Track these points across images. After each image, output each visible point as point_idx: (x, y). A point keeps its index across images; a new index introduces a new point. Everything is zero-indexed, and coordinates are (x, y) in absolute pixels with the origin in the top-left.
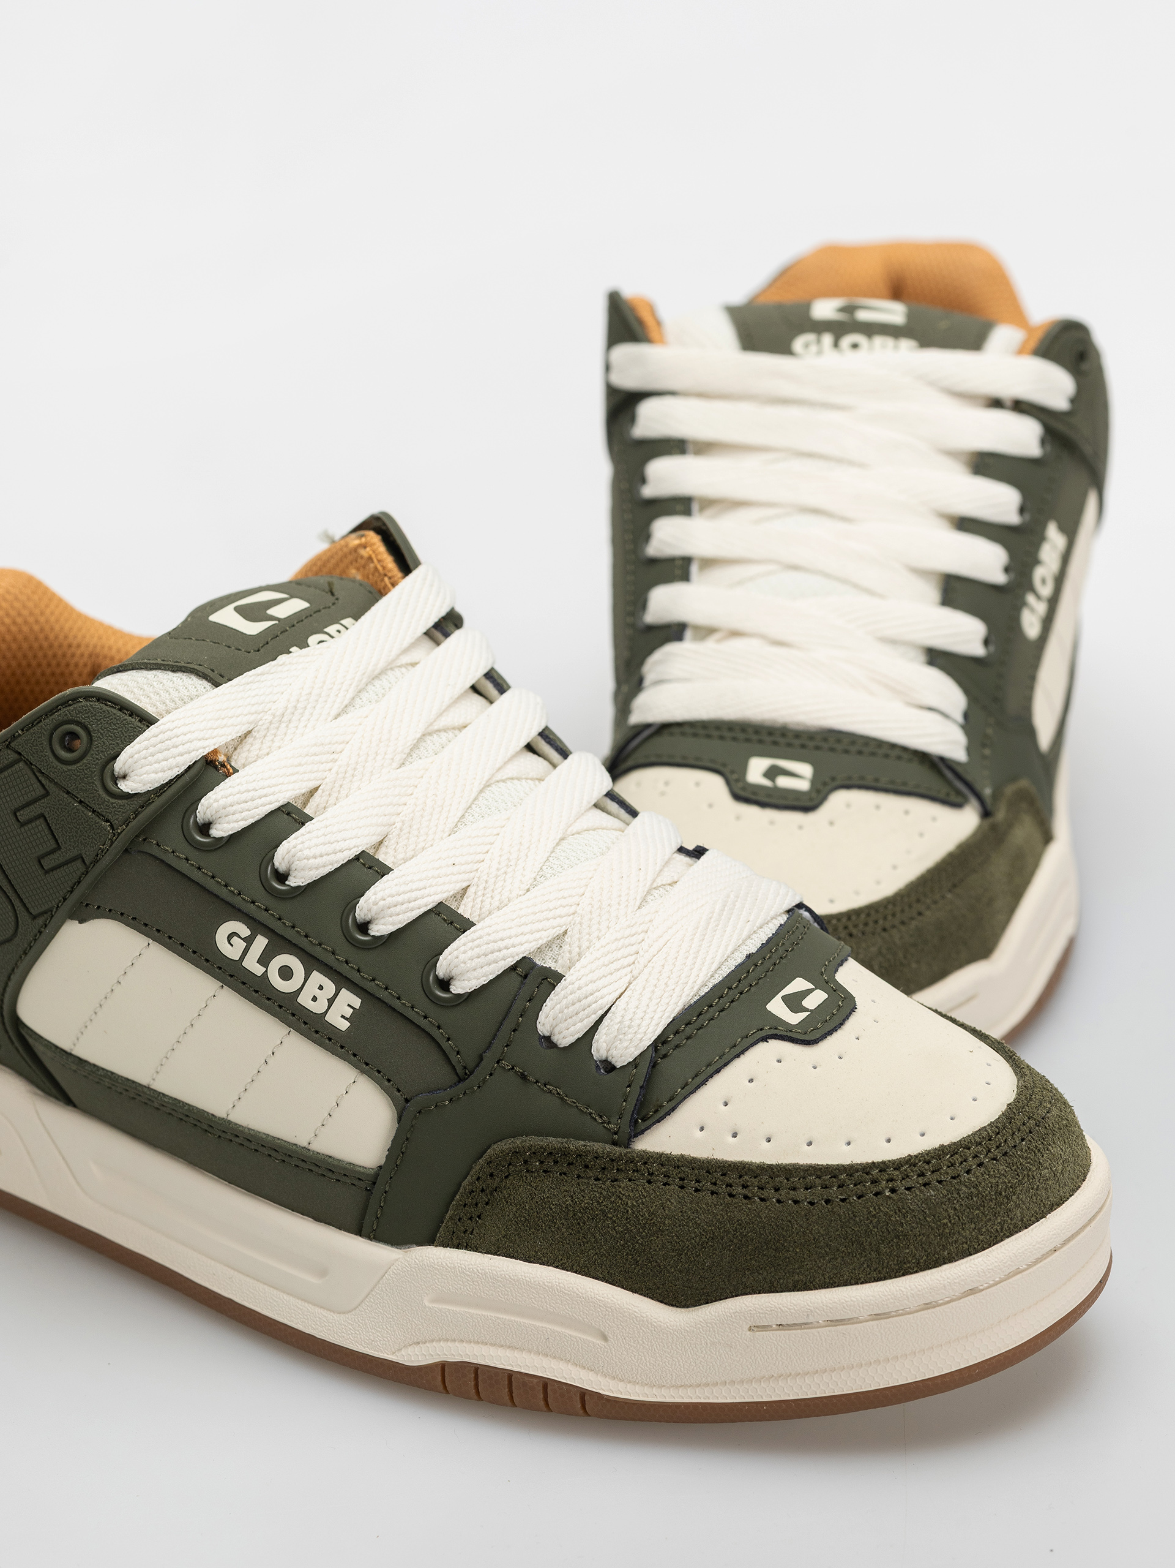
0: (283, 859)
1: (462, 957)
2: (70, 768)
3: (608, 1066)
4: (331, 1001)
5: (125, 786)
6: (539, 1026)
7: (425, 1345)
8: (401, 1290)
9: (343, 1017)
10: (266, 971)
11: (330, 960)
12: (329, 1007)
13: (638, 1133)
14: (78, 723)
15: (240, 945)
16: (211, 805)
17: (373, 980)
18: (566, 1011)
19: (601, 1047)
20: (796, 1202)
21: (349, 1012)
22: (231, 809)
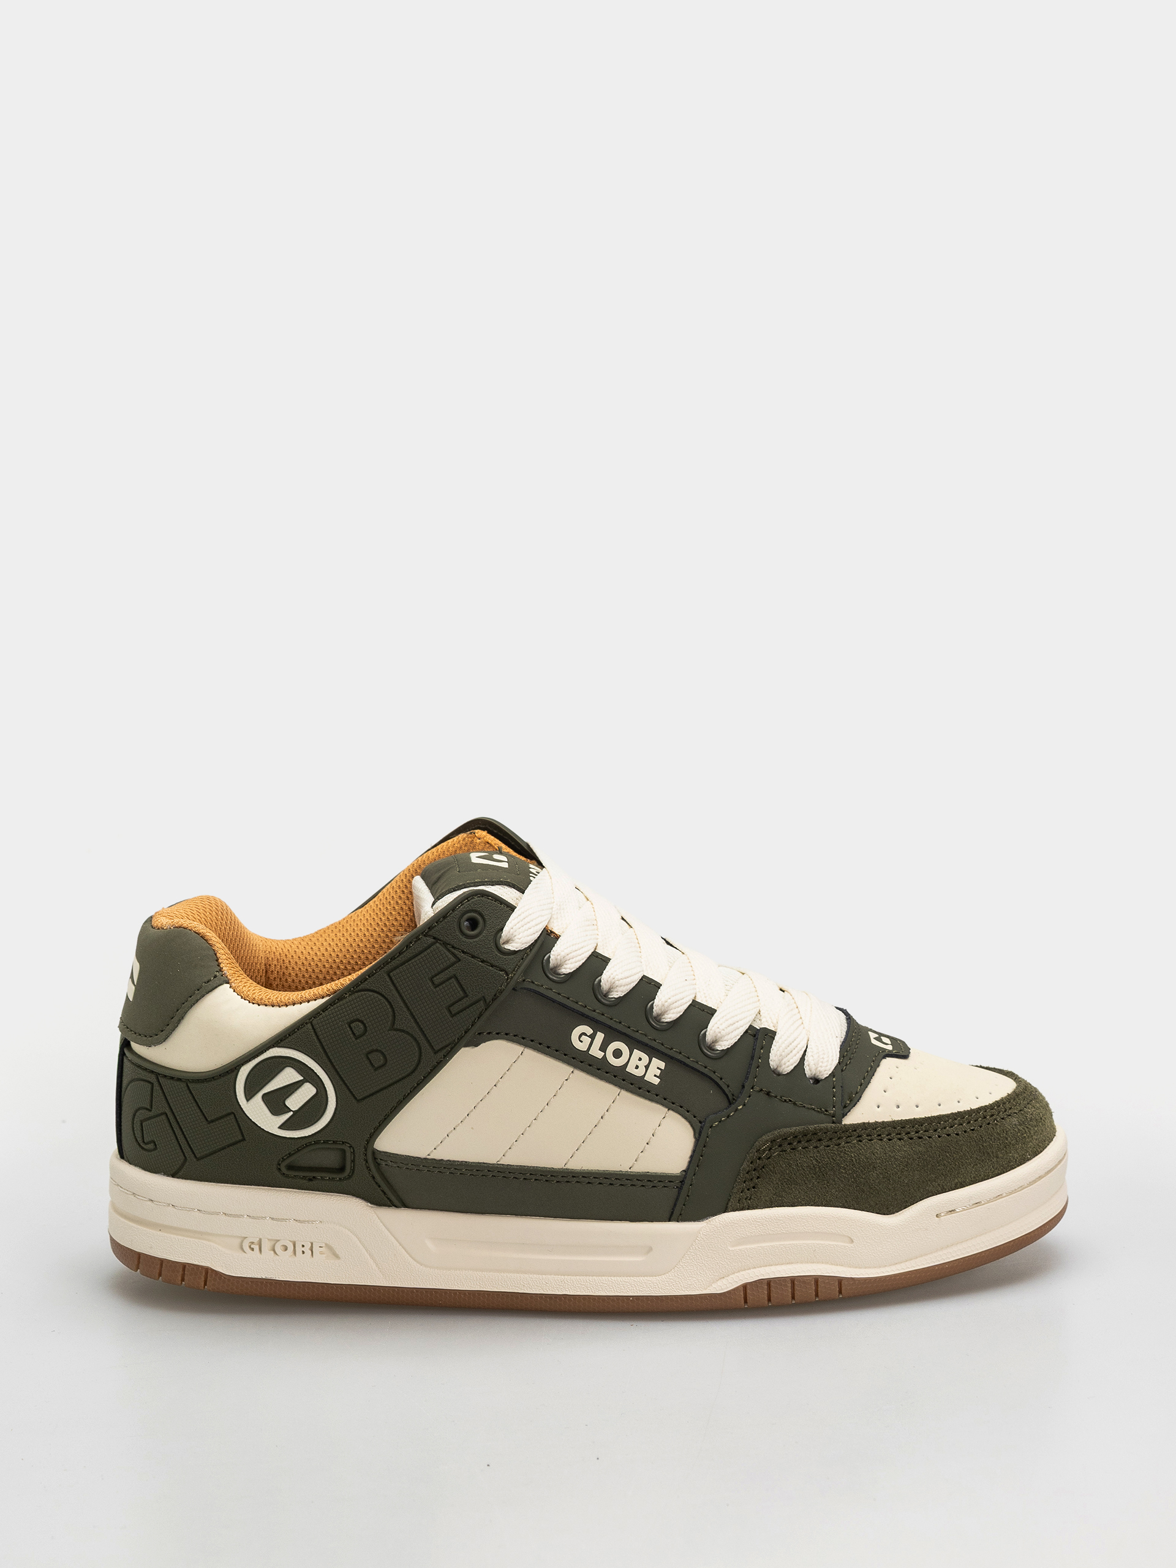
0: (608, 981)
1: (721, 1027)
2: (475, 940)
3: (817, 1081)
4: (647, 1067)
5: (511, 947)
6: (771, 1063)
7: (729, 1277)
8: (711, 1245)
9: (655, 1076)
10: (605, 1055)
11: (645, 1040)
12: (646, 1071)
13: (844, 1115)
14: (475, 911)
15: (587, 1040)
16: (557, 953)
17: (672, 1049)
18: (786, 1050)
19: (810, 1069)
20: (948, 1135)
21: (658, 1072)
22: (571, 956)
